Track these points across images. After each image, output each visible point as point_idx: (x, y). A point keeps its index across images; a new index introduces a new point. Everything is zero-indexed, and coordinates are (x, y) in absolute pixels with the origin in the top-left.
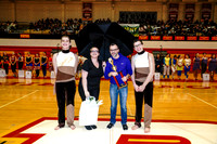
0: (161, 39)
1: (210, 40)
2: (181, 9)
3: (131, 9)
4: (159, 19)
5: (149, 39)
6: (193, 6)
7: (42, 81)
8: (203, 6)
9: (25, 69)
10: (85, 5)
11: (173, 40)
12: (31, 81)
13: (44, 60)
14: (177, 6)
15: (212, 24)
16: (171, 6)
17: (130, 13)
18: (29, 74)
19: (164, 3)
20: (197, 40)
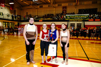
17: (83, 9)
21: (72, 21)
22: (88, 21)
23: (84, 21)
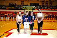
1: (52, 10)
2: (45, 3)
3: (33, 2)
4: (40, 5)
6: (48, 2)
7: (12, 20)
8: (50, 2)
9: (8, 17)
10: (22, 1)
11: (43, 10)
12: (9, 20)
14: (44, 2)
15: (52, 6)
16: (43, 2)
18: (8, 18)
19: (41, 1)
20: (49, 10)
21: (27, 10)
22: (34, 10)
23: (33, 10)
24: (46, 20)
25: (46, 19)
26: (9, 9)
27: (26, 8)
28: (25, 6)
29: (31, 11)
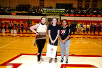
0: (75, 16)
1: (96, 17)
3: (61, 2)
5: (69, 16)
6: (89, 1)
7: (21, 35)
8: (93, 2)
11: (80, 16)
12: (16, 35)
13: (22, 25)
14: (82, 1)
16: (79, 1)
18: (15, 31)
20: (91, 16)
24: (86, 35)
25: (86, 33)
26: (17, 14)
27: (48, 13)
28: (46, 8)
29: (58, 17)
